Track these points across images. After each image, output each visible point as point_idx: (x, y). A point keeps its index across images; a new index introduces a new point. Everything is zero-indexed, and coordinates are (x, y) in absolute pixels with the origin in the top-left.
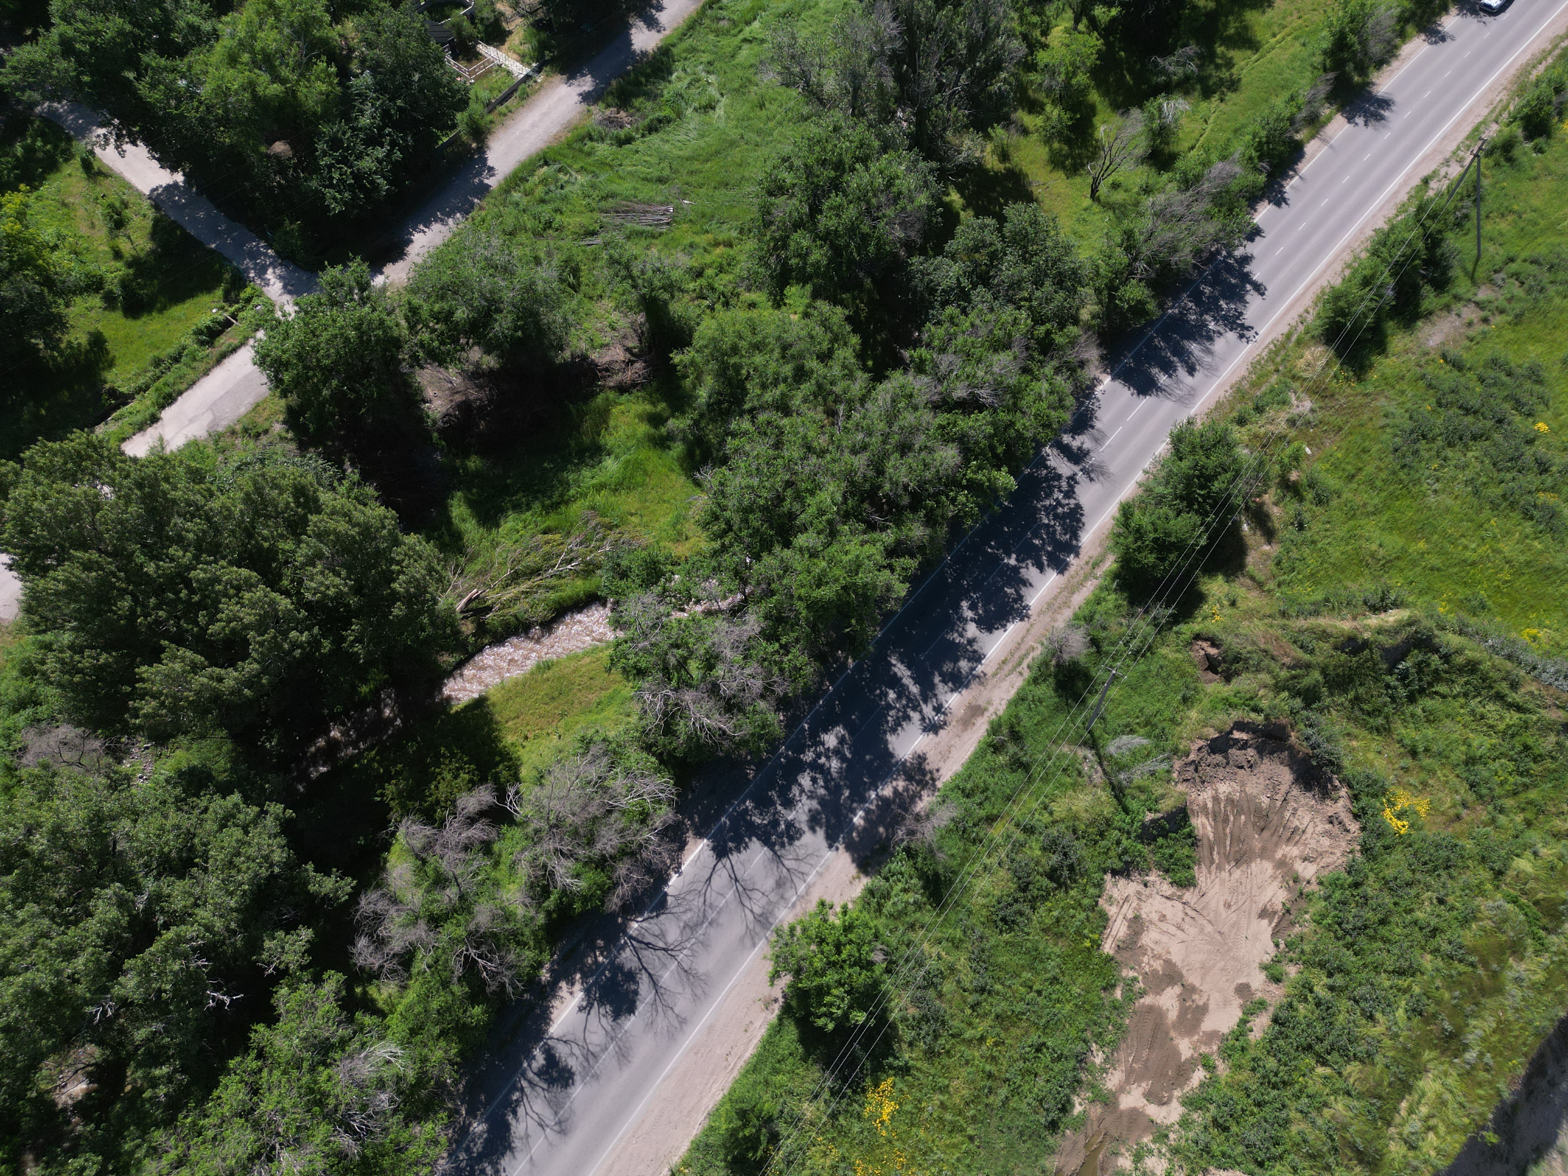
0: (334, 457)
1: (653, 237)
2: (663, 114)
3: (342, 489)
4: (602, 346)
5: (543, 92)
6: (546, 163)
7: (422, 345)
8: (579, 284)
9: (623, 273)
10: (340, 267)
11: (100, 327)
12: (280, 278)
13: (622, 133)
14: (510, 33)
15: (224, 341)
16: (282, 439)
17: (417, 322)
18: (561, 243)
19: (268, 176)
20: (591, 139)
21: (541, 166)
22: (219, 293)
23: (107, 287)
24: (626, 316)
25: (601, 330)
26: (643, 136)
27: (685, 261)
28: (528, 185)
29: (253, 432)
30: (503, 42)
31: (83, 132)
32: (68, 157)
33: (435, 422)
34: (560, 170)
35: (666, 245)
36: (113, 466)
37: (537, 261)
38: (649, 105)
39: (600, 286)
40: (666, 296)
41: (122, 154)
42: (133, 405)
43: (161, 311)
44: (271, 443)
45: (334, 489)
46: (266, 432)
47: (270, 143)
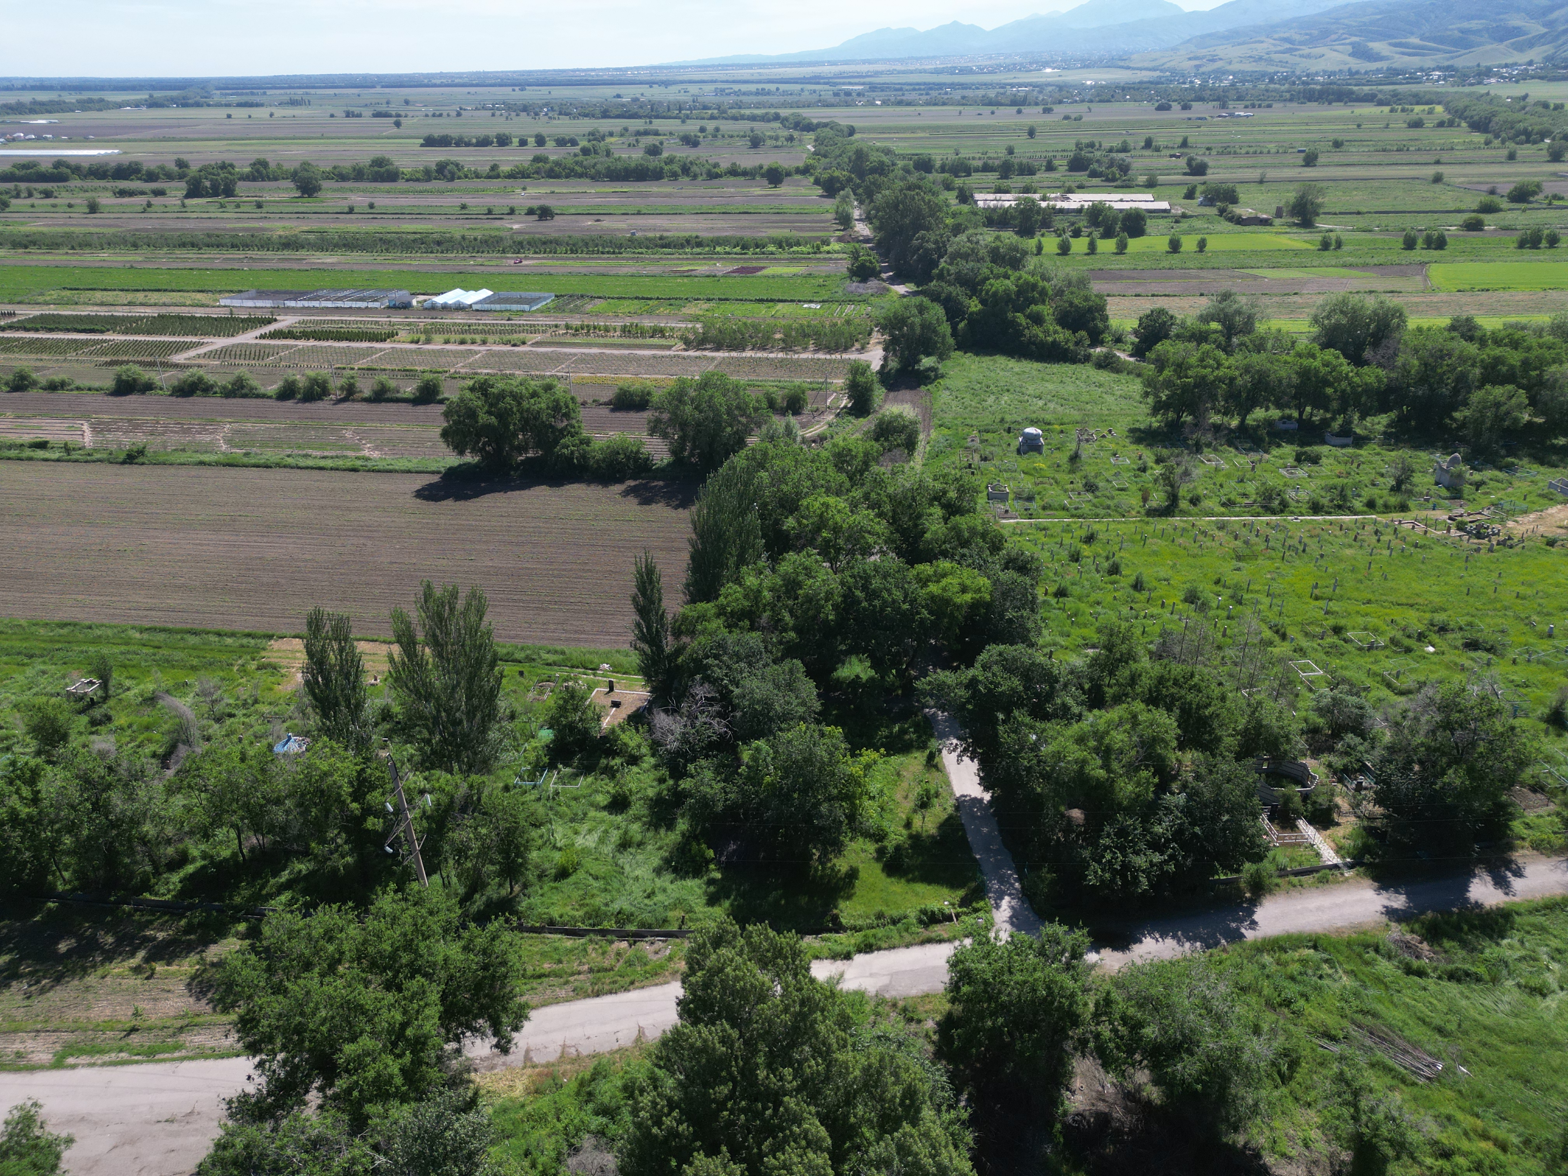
0: (957, 1082)
1: (1403, 1081)
2: (1474, 969)
3: (946, 1117)
4: (1283, 1155)
5: (1344, 886)
6: (1315, 947)
7: (1097, 1036)
8: (1291, 1078)
9: (1348, 1097)
10: (1066, 928)
11: (861, 867)
12: (1012, 908)
13: (1415, 964)
14: (1338, 824)
15: (938, 930)
16: (927, 1036)
17: (1106, 1014)
18: (1292, 1027)
19: (1053, 830)
20: (1377, 950)
21: (1309, 948)
22: (961, 893)
23: (886, 843)
24: (1329, 1142)
25: (1291, 1139)
26: (1440, 978)
27: (1432, 1129)
28: (1284, 957)
29: (909, 1015)
30: (1326, 828)
31: (943, 736)
32: (923, 747)
33: (1065, 1114)
34: (1326, 961)
35: (1415, 1099)
36: (795, 975)
37: (1257, 1031)
38: (1462, 953)
39: (1313, 1093)
40: (1391, 1153)
41: (960, 761)
42: (842, 937)
43: (908, 881)
44: (916, 1034)
45: (939, 1111)
46: (919, 1021)
47: (1071, 807)
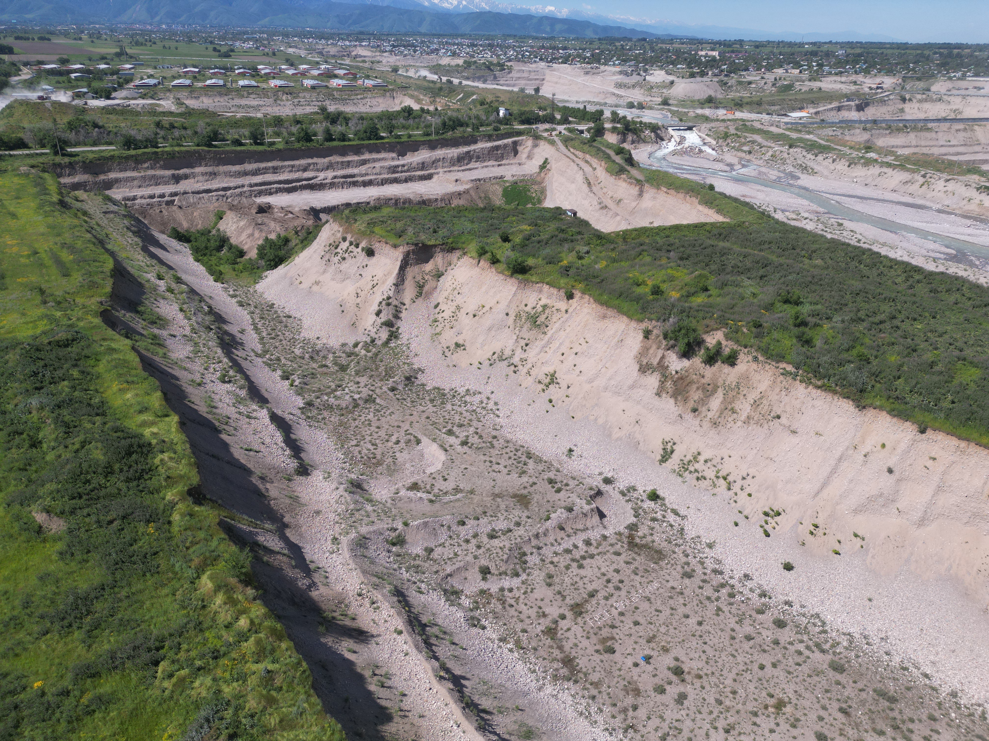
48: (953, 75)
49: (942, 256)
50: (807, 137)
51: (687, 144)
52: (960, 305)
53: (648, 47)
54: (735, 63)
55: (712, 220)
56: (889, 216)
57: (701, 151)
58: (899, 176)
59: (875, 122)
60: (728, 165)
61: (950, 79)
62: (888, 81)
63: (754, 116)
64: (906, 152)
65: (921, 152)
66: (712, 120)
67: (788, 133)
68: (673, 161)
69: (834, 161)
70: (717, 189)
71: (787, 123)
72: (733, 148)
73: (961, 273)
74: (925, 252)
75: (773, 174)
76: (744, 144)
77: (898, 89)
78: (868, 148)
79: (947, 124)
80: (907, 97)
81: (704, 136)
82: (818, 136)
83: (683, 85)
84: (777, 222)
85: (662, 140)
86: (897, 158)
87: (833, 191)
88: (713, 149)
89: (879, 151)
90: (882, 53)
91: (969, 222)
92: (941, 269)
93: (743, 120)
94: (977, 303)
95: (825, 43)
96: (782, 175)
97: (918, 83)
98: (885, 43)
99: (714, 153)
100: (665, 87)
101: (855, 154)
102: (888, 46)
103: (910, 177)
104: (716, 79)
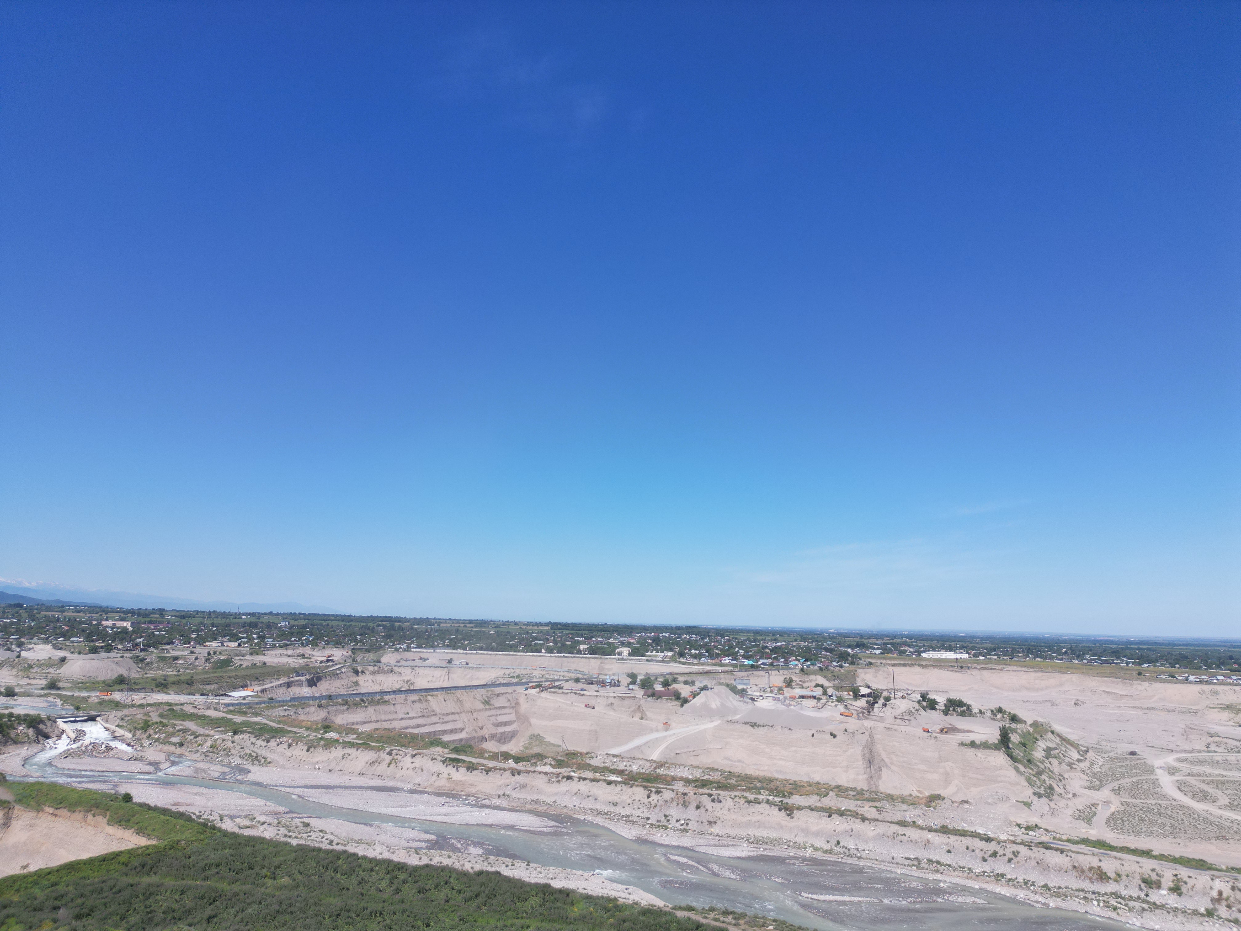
48: (398, 646)
49: (423, 845)
50: (255, 719)
51: (87, 740)
52: (452, 902)
53: (24, 615)
54: (154, 635)
55: (130, 846)
56: (361, 805)
57: (109, 748)
58: (366, 756)
59: (330, 697)
60: (150, 764)
61: (397, 650)
62: (338, 654)
63: (183, 698)
64: (367, 728)
65: (383, 727)
66: (124, 707)
67: (230, 716)
68: (64, 766)
69: (290, 746)
70: (135, 800)
71: (227, 705)
72: (157, 740)
73: (446, 862)
74: (404, 843)
75: (215, 770)
76: (173, 734)
77: (349, 661)
78: (327, 728)
79: (403, 696)
80: (360, 669)
81: (113, 727)
82: (268, 717)
83: (80, 663)
84: (225, 833)
85: (47, 737)
86: (359, 735)
87: (293, 784)
88: (128, 745)
89: (339, 729)
90: (328, 625)
91: (442, 800)
92: (425, 861)
93: (170, 704)
94: (468, 895)
95: (265, 614)
96: (227, 770)
97: (367, 655)
98: (329, 615)
99: (129, 749)
100: (52, 666)
101: (312, 735)
102: (333, 618)
103: (376, 756)
104: (128, 655)
